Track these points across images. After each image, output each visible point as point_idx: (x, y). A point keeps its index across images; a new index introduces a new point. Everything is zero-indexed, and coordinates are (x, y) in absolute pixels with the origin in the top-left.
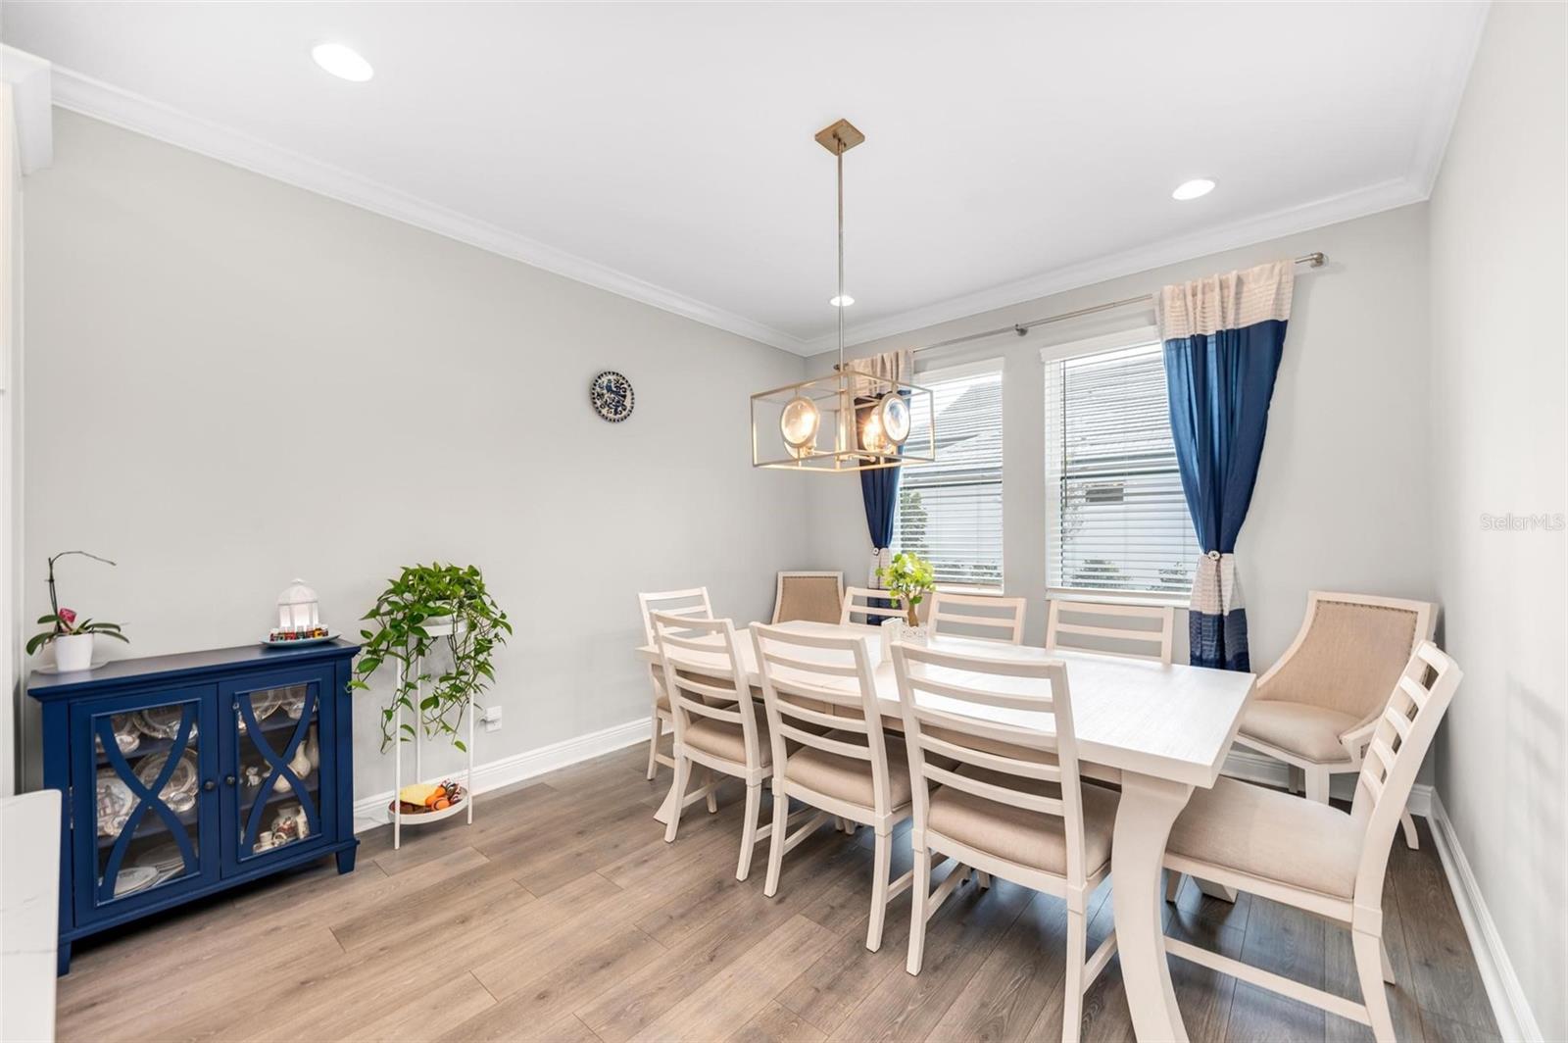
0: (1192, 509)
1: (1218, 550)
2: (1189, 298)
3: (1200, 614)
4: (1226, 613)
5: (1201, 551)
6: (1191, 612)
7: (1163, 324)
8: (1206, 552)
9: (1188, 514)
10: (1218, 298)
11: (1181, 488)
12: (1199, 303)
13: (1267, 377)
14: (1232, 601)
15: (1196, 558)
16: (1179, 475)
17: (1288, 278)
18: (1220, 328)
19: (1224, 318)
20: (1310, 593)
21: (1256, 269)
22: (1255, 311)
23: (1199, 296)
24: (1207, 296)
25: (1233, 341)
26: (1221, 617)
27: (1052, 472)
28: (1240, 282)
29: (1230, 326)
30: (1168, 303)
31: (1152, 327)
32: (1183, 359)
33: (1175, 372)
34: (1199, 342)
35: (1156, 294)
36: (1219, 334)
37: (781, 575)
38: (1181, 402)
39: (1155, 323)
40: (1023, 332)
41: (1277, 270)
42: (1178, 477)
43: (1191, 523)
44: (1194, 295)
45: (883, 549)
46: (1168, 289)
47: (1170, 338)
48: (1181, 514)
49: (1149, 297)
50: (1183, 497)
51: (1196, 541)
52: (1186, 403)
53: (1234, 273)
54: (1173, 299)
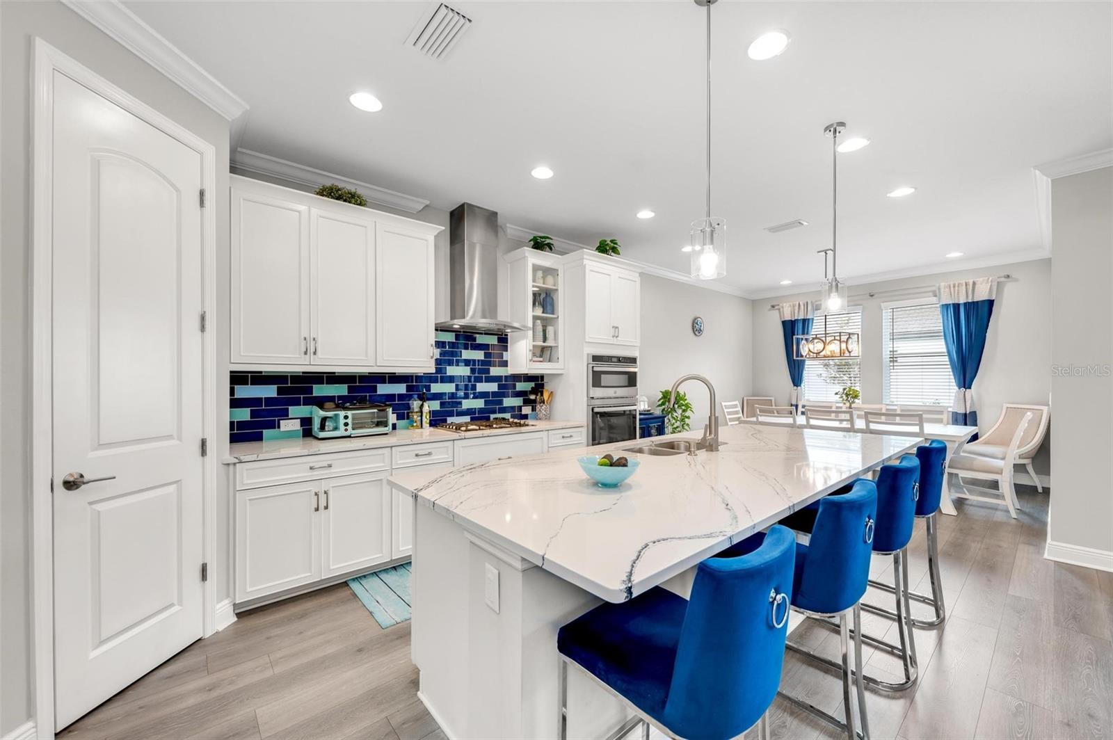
0: (953, 371)
1: (964, 387)
2: (952, 289)
3: (956, 413)
4: (968, 412)
5: (957, 388)
6: (953, 413)
7: (940, 296)
8: (959, 389)
9: (951, 373)
10: (964, 289)
11: (948, 363)
12: (956, 292)
13: (985, 321)
14: (971, 407)
15: (955, 391)
16: (947, 357)
17: (995, 284)
18: (965, 301)
19: (967, 297)
20: (1004, 404)
21: (981, 279)
22: (981, 295)
23: (956, 288)
24: (960, 288)
25: (972, 307)
26: (966, 414)
27: (886, 355)
28: (974, 284)
29: (970, 301)
30: (942, 290)
31: (935, 298)
32: (949, 312)
33: (945, 317)
34: (956, 307)
35: (938, 285)
36: (965, 304)
37: (745, 399)
38: (948, 328)
39: (936, 296)
40: (872, 296)
41: (990, 280)
42: (947, 358)
43: (952, 377)
44: (954, 287)
45: (799, 388)
46: (942, 284)
47: (944, 303)
48: (948, 373)
49: (934, 286)
50: (949, 366)
51: (954, 384)
52: (951, 330)
53: (972, 280)
54: (945, 288)
